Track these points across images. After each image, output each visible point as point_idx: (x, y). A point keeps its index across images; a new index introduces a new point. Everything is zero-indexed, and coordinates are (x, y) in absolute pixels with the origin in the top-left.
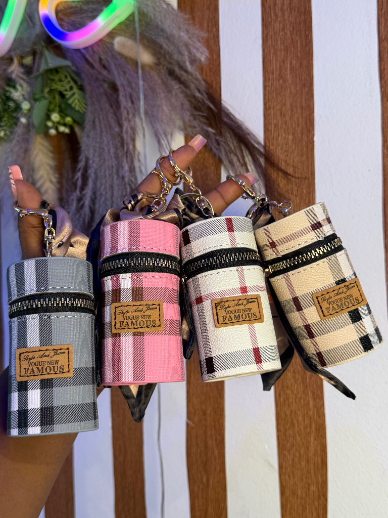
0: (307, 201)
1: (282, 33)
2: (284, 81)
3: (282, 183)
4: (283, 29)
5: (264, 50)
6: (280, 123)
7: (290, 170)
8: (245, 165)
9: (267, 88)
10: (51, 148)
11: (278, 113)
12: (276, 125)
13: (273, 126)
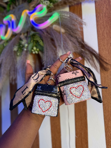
1: (103, 23)
2: (104, 37)
4: (103, 22)
5: (97, 28)
6: (103, 48)
7: (107, 62)
8: (93, 61)
9: (99, 39)
11: (103, 45)
12: (102, 49)
13: (101, 49)
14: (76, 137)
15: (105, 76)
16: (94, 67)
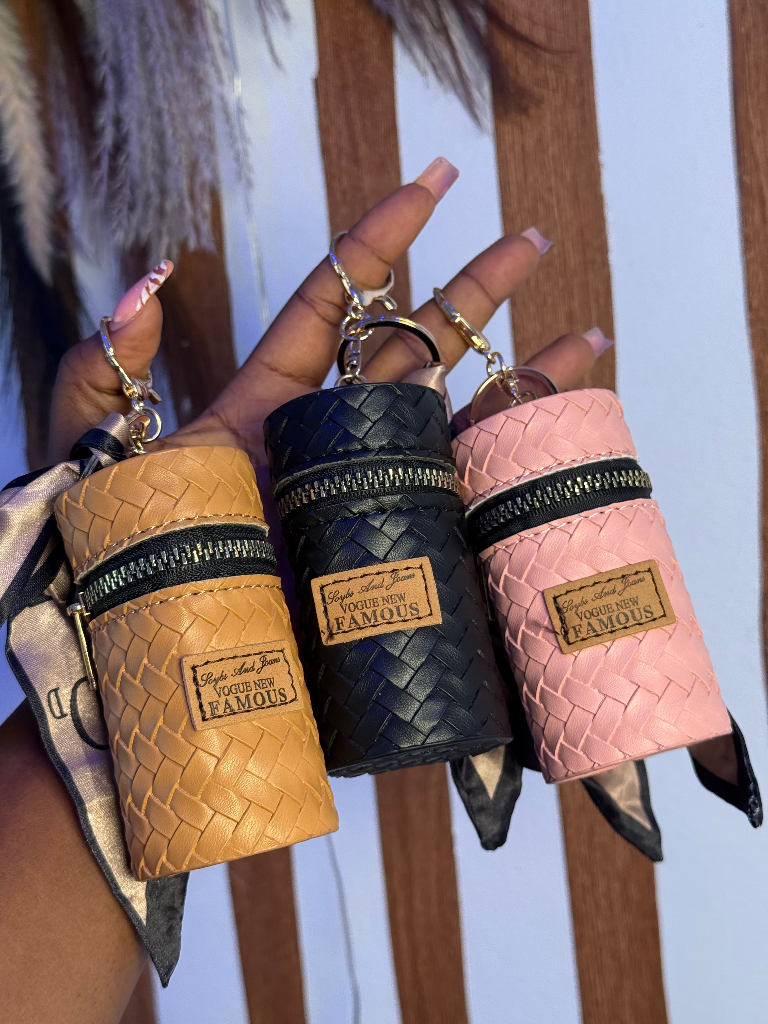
0: (578, 99)
3: (522, 66)
7: (540, 36)
8: (443, 30)
10: (14, 22)
15: (523, 147)
16: (454, 86)
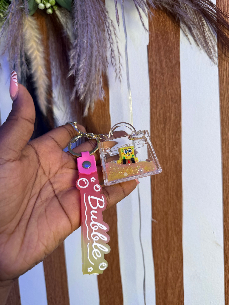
14: (152, 222)
